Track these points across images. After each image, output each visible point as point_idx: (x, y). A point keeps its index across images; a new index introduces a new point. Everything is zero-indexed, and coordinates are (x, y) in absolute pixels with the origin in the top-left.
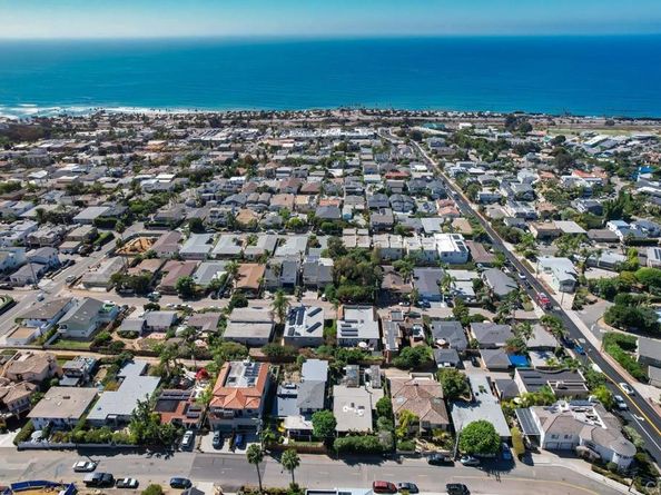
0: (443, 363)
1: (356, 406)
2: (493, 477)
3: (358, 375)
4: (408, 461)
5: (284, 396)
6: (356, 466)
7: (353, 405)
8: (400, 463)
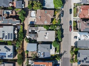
0: (22, 6)
1: (46, 35)
2: (67, 2)
3: (33, 34)
4: (62, 22)
5: (44, 56)
6: (64, 35)
7: (46, 36)
8: (63, 24)
